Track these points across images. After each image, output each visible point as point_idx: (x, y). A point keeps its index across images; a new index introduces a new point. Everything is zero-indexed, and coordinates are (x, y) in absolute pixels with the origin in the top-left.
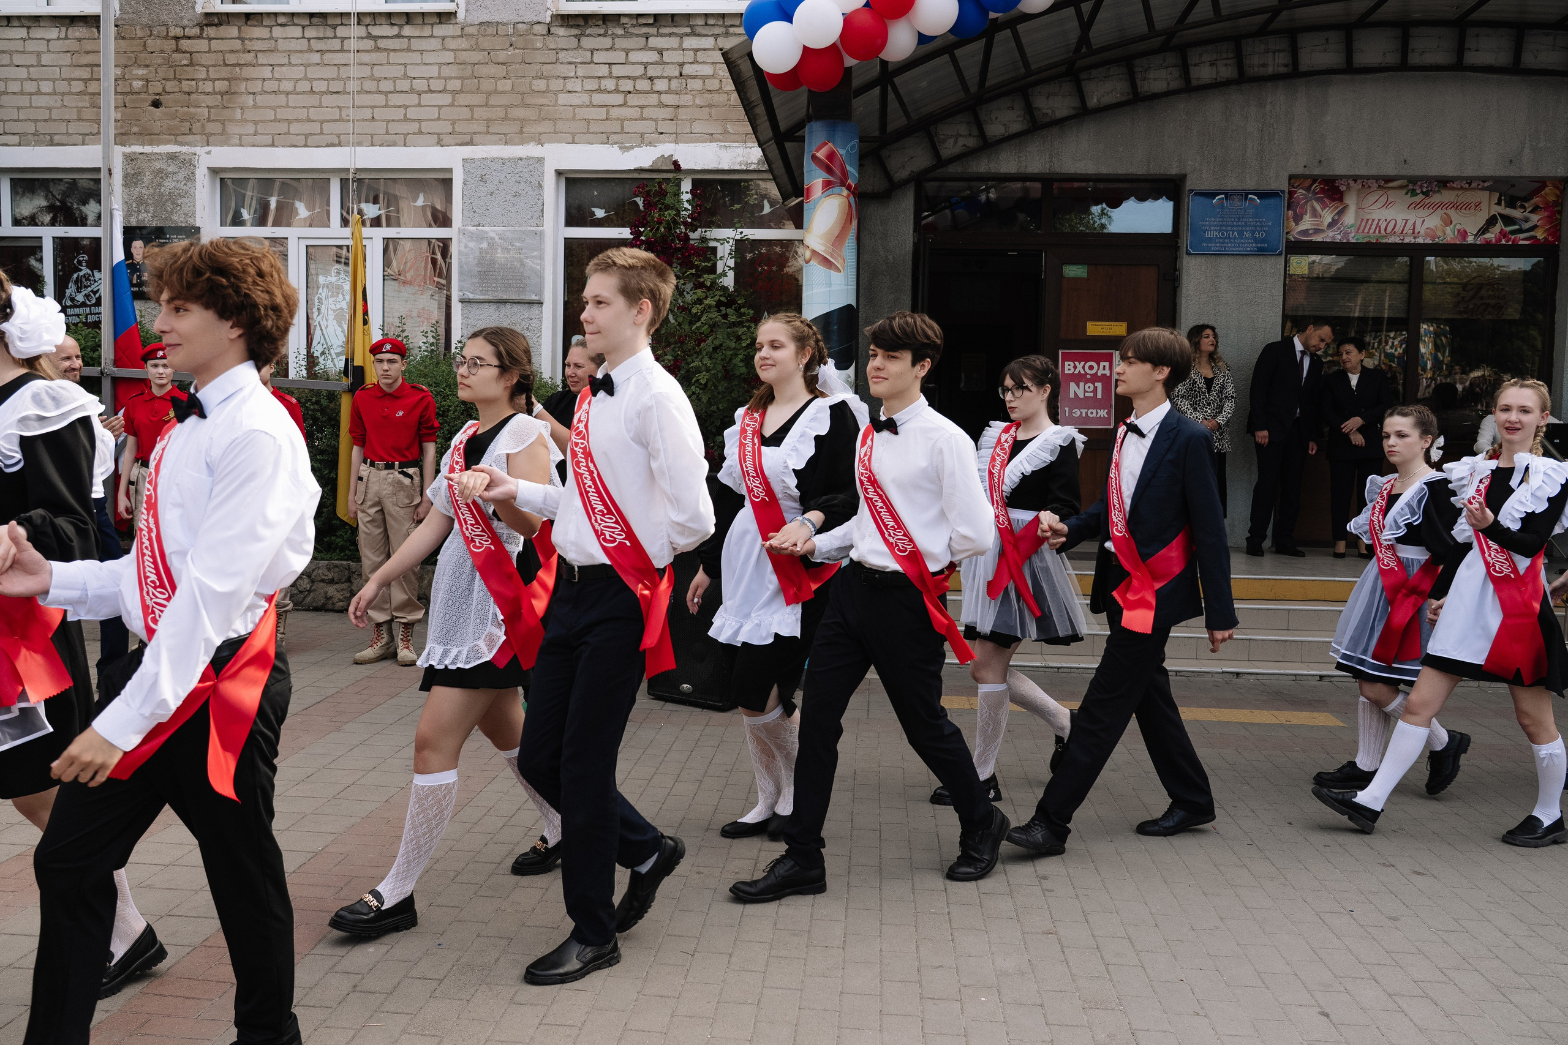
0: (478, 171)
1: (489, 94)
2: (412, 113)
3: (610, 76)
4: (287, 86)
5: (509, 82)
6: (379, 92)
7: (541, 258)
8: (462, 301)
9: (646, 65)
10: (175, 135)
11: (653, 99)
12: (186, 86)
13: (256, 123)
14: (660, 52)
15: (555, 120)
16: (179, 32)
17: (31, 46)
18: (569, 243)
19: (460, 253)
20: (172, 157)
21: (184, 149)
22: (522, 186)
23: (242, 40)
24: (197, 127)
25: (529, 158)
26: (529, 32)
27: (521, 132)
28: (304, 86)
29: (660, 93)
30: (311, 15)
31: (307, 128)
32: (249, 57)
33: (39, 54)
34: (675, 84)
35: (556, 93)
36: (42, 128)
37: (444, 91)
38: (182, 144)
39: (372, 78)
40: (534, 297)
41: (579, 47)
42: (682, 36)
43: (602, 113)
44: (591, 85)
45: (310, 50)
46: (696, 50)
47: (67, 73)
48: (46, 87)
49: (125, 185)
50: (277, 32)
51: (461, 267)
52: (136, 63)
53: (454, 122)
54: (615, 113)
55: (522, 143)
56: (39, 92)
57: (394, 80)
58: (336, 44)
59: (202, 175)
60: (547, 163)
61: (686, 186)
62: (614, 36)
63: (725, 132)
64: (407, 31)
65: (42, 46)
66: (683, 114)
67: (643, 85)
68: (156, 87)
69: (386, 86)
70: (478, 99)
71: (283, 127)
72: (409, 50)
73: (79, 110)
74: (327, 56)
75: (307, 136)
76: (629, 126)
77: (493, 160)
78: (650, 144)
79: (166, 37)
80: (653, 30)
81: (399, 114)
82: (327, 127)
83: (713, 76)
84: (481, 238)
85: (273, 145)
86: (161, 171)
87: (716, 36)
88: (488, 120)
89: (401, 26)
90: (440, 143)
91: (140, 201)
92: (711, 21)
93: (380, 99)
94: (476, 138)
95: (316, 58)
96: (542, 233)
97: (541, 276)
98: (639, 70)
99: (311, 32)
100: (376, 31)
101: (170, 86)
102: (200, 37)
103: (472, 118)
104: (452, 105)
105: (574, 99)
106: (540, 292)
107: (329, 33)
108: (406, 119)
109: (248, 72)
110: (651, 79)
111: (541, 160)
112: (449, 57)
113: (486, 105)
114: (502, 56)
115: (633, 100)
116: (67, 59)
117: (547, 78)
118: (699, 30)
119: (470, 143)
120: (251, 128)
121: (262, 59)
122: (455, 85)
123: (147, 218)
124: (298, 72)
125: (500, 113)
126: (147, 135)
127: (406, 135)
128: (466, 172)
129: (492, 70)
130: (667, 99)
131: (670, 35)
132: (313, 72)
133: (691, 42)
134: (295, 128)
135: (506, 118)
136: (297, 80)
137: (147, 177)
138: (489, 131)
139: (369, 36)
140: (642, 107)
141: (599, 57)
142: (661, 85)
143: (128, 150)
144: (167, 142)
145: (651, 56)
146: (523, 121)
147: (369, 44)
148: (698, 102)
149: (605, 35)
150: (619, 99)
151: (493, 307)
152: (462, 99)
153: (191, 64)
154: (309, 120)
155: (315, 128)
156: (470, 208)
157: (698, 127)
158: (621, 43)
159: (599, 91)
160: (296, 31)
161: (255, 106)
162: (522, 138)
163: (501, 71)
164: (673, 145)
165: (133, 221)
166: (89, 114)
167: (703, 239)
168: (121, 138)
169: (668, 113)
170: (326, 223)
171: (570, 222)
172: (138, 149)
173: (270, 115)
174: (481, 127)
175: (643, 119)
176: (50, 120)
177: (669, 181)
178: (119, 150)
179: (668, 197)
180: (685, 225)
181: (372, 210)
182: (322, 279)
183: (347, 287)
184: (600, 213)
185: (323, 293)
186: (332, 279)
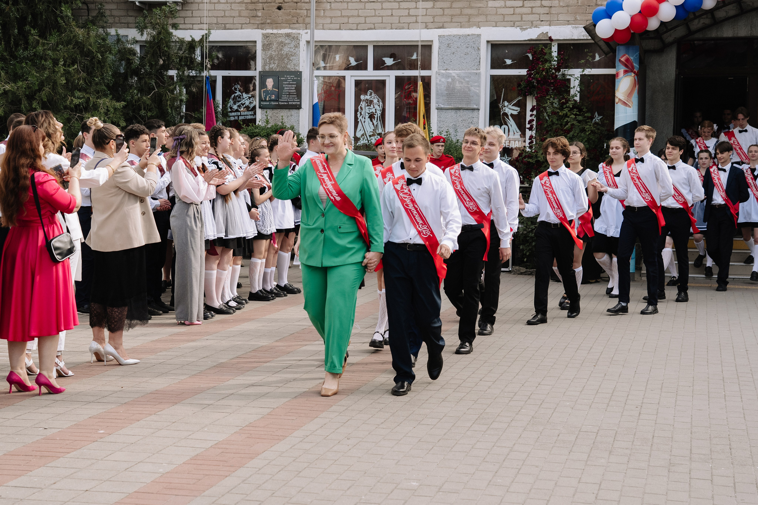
0: (447, 42)
2: (412, 12)
7: (479, 86)
8: (437, 109)
10: (289, 24)
11: (538, 3)
13: (331, 17)
15: (487, 15)
18: (493, 78)
19: (437, 84)
20: (288, 35)
21: (294, 31)
22: (469, 49)
24: (300, 20)
25: (473, 35)
27: (469, 21)
31: (358, 20)
35: (487, 1)
36: (220, 20)
38: (292, 29)
40: (475, 107)
43: (511, 11)
49: (263, 50)
51: (437, 91)
53: (434, 17)
54: (518, 10)
55: (469, 27)
59: (303, 44)
60: (482, 37)
61: (555, 48)
63: (576, 20)
66: (553, 11)
71: (345, 20)
73: (240, 11)
75: (358, 24)
76: (525, 18)
77: (454, 36)
78: (536, 27)
81: (406, 12)
82: (368, 20)
84: (448, 76)
85: (340, 29)
86: (282, 42)
88: (452, 16)
90: (427, 27)
91: (271, 58)
94: (445, 25)
96: (479, 73)
97: (478, 96)
103: (443, 15)
104: (433, 8)
105: (496, 4)
106: (478, 104)
108: (409, 15)
111: (479, 36)
113: (451, 8)
119: (442, 27)
120: (328, 20)
123: (274, 66)
125: (458, 11)
126: (275, 24)
127: (409, 23)
128: (440, 42)
130: (545, 3)
134: (351, 20)
135: (461, 14)
137: (275, 46)
138: (453, 22)
140: (532, 8)
143: (264, 32)
144: (285, 28)
146: (470, 16)
148: (561, 4)
150: (520, 3)
151: (454, 111)
152: (439, 6)
154: (359, 16)
155: (362, 20)
156: (442, 61)
157: (561, 17)
161: (331, 9)
164: (548, 27)
165: (267, 68)
166: (245, 13)
167: (564, 75)
168: (261, 26)
169: (546, 10)
170: (365, 68)
171: (493, 67)
172: (270, 31)
173: (338, 13)
174: (448, 19)
175: (532, 14)
176: (224, 16)
177: (546, 45)
178: (260, 32)
179: (545, 54)
180: (555, 69)
181: (389, 61)
182: (362, 97)
183: (375, 101)
184: (509, 62)
185: (363, 104)
186: (368, 97)
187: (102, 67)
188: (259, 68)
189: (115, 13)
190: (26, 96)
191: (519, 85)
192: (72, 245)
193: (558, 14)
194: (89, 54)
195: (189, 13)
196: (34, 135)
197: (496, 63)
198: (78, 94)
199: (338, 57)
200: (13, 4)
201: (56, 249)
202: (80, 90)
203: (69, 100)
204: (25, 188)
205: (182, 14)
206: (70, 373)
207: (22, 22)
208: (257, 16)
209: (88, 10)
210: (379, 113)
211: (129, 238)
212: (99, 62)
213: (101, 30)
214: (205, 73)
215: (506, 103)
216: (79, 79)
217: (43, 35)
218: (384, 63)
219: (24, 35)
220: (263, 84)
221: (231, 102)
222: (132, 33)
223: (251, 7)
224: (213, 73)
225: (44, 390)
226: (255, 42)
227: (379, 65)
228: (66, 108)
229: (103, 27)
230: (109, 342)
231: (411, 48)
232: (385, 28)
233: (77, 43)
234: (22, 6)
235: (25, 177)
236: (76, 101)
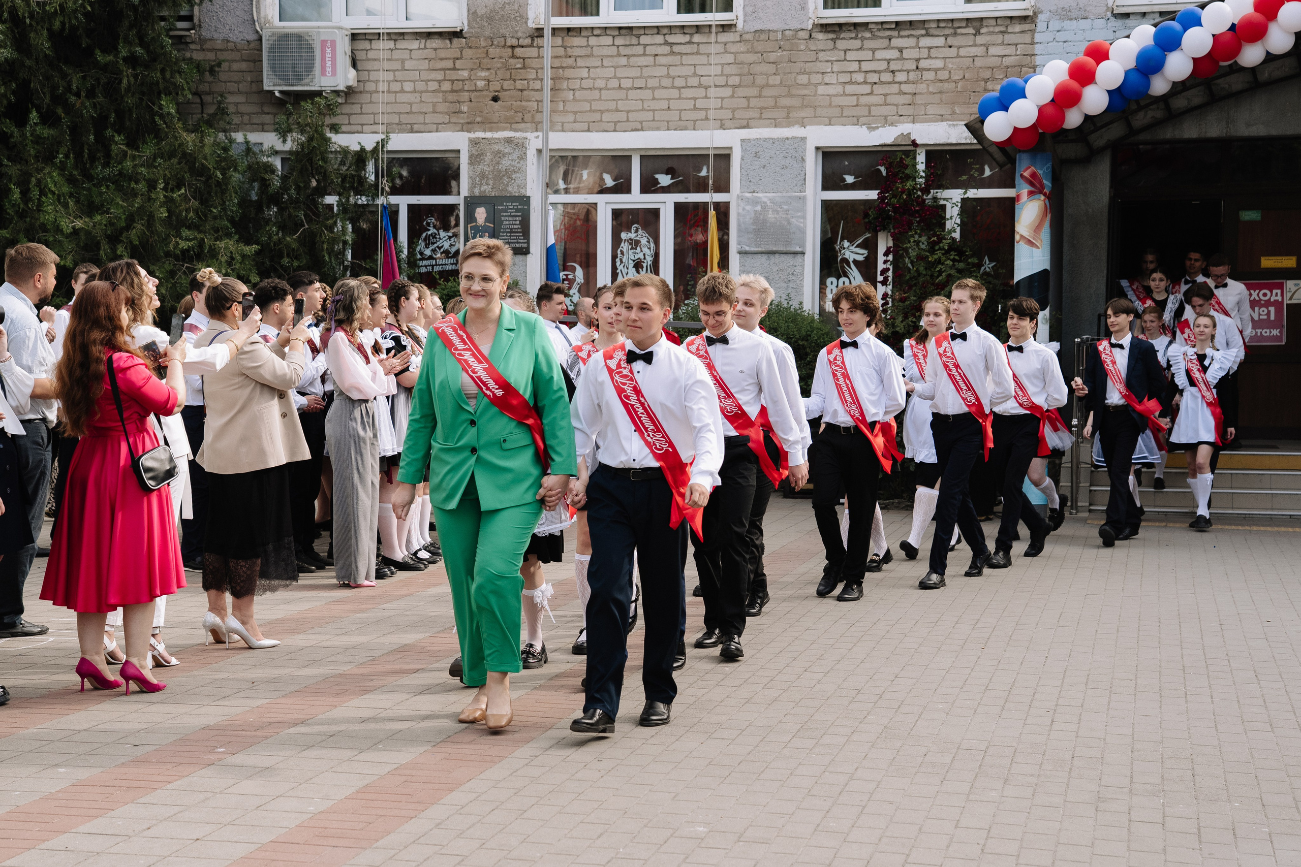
0: (753, 149)
1: (762, 87)
2: (700, 104)
3: (860, 71)
4: (600, 83)
5: (778, 78)
6: (673, 87)
7: (804, 217)
8: (740, 253)
9: (889, 61)
10: (510, 123)
11: (895, 88)
12: (520, 84)
13: (575, 113)
14: (901, 50)
15: (815, 108)
16: (514, 42)
17: (397, 54)
18: (826, 204)
19: (739, 214)
20: (509, 141)
21: (518, 135)
22: (788, 160)
23: (565, 48)
24: (528, 117)
25: (794, 138)
26: (795, 37)
27: (788, 117)
28: (614, 83)
29: (900, 83)
30: (620, 28)
31: (616, 116)
32: (570, 61)
33: (403, 61)
34: (912, 76)
35: (816, 85)
36: (405, 119)
37: (726, 85)
38: (516, 130)
39: (668, 76)
40: (798, 249)
41: (835, 48)
42: (918, 37)
43: (853, 100)
44: (845, 78)
45: (619, 55)
46: (930, 48)
47: (425, 75)
48: (408, 87)
49: (471, 163)
50: (593, 41)
51: (739, 225)
52: (480, 67)
53: (733, 110)
54: (864, 100)
55: (789, 125)
56: (402, 91)
57: (686, 77)
58: (639, 50)
59: (531, 154)
60: (808, 142)
61: (921, 158)
62: (863, 39)
63: (954, 113)
64: (697, 38)
65: (406, 55)
66: (919, 100)
67: (887, 77)
68: (495, 86)
69: (679, 82)
70: (754, 91)
71: (597, 116)
72: (698, 53)
73: (434, 105)
74: (632, 59)
75: (616, 123)
76: (875, 111)
77: (765, 140)
78: (892, 124)
79: (504, 46)
80: (895, 33)
81: (690, 104)
82: (632, 116)
83: (944, 69)
84: (756, 202)
85: (589, 130)
86: (499, 152)
87: (946, 36)
88: (762, 108)
89: (691, 35)
90: (722, 127)
91: (483, 176)
92: (942, 25)
93: (675, 93)
94: (752, 123)
95: (623, 61)
96: (804, 198)
97: (803, 232)
98: (883, 66)
99: (619, 41)
100: (671, 39)
101: (507, 85)
102: (531, 46)
103: (748, 107)
104: (732, 96)
105: (831, 90)
106: (803, 245)
107: (634, 41)
108: (695, 108)
109: (569, 73)
110: (893, 72)
111: (803, 139)
112: (730, 58)
113: (760, 96)
114: (773, 57)
115: (878, 89)
116: (425, 65)
117: (809, 73)
118: (932, 32)
119: (747, 126)
120: (571, 117)
121: (580, 62)
122: (735, 80)
123: (487, 189)
124: (609, 72)
125: (771, 102)
126: (488, 124)
127: (695, 121)
128: (744, 150)
129: (765, 68)
130: (906, 88)
131: (908, 36)
132: (621, 73)
133: (926, 42)
134: (606, 117)
135: (776, 106)
136: (608, 79)
137: (488, 157)
138: (763, 117)
139: (666, 43)
140: (885, 95)
141: (851, 56)
142: (901, 77)
143: (472, 135)
144: (504, 129)
145: (894, 54)
146: (789, 108)
147: (667, 49)
148: (931, 89)
149: (856, 38)
150: (866, 89)
151: (765, 257)
152: (741, 92)
153: (524, 67)
154: (617, 110)
155: (623, 116)
156: (746, 179)
157: (931, 110)
158: (869, 44)
159: (851, 83)
160: (608, 40)
161: (575, 100)
162: (788, 122)
163: (771, 68)
164: (910, 125)
165: (477, 192)
166: (442, 107)
167: (935, 199)
168: (467, 126)
169: (907, 99)
170: (628, 190)
171: (826, 187)
172: (480, 135)
173: (587, 106)
174: (755, 114)
175: (886, 104)
176: (411, 112)
177: (907, 153)
178: (466, 136)
179: (906, 167)
180: (921, 190)
181: (665, 180)
182: (624, 235)
183: (644, 241)
184: (850, 179)
185: (625, 246)
186: (632, 235)
187: (223, 192)
188: (465, 191)
189: (243, 109)
190: (107, 236)
191: (866, 215)
192: (173, 465)
193: (926, 105)
194: (203, 172)
195: (356, 109)
196: (112, 296)
197: (830, 181)
198: (186, 233)
199: (585, 174)
200: (87, 97)
201: (148, 470)
202: (189, 228)
203: (173, 242)
204: (98, 377)
205: (346, 109)
206: (174, 661)
207: (101, 123)
208: (460, 112)
209: (202, 104)
210: (649, 259)
211: (262, 453)
212: (218, 184)
213: (221, 136)
214: (381, 201)
215: (846, 244)
216: (187, 210)
217: (132, 143)
218: (656, 182)
219: (104, 143)
220: (470, 217)
221: (421, 245)
222: (269, 140)
223: (451, 97)
224: (394, 199)
225: (133, 686)
226: (459, 151)
227: (649, 186)
228: (168, 254)
229: (225, 131)
230: (233, 614)
231: (697, 158)
232: (658, 129)
233: (184, 154)
234: (100, 99)
235: (98, 360)
236: (184, 245)
